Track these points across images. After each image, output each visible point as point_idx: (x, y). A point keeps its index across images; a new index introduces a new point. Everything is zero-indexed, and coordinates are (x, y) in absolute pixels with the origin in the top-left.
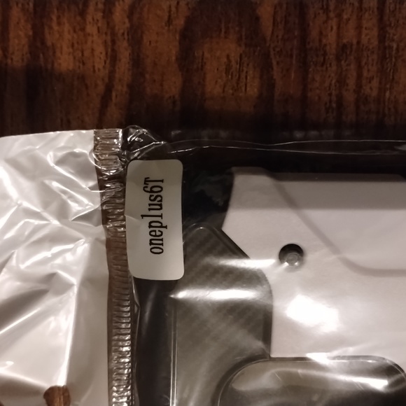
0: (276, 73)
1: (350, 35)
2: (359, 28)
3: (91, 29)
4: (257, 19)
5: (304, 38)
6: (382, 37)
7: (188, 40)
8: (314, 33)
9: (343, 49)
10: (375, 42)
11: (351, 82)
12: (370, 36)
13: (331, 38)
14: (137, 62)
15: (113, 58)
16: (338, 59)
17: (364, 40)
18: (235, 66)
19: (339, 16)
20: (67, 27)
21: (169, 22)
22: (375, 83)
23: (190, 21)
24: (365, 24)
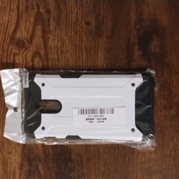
0: (44, 62)
1: (53, 57)
2: (54, 56)
3: (20, 57)
4: (41, 55)
5: (47, 58)
6: (58, 57)
7: (33, 58)
8: (49, 57)
9: (53, 59)
10: (57, 58)
11: (54, 63)
12: (56, 57)
13: (51, 58)
14: (26, 61)
15: (23, 61)
16: (52, 60)
17: (55, 58)
18: (39, 61)
19: (52, 55)
20: (17, 57)
21: (30, 56)
22: (57, 63)
23: (32, 56)
24: (55, 55)
